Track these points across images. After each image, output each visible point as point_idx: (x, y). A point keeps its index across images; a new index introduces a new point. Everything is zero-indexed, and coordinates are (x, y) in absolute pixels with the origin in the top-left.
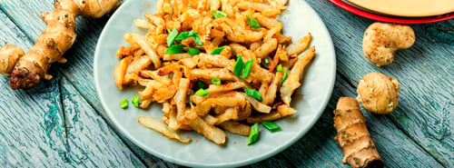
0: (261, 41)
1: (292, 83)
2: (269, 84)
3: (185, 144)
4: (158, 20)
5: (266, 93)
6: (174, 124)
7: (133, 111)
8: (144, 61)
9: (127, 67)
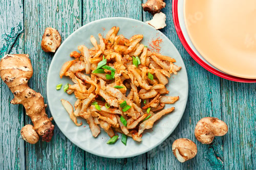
0: (149, 91)
1: (148, 124)
2: (135, 120)
3: (77, 126)
4: (103, 45)
5: (130, 124)
6: (76, 113)
7: (62, 93)
8: (81, 67)
9: (71, 66)
